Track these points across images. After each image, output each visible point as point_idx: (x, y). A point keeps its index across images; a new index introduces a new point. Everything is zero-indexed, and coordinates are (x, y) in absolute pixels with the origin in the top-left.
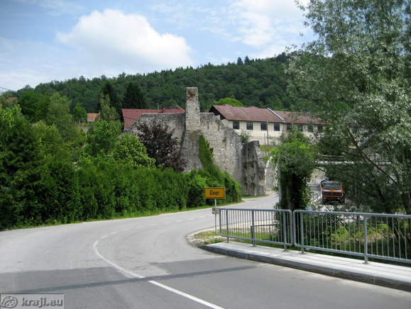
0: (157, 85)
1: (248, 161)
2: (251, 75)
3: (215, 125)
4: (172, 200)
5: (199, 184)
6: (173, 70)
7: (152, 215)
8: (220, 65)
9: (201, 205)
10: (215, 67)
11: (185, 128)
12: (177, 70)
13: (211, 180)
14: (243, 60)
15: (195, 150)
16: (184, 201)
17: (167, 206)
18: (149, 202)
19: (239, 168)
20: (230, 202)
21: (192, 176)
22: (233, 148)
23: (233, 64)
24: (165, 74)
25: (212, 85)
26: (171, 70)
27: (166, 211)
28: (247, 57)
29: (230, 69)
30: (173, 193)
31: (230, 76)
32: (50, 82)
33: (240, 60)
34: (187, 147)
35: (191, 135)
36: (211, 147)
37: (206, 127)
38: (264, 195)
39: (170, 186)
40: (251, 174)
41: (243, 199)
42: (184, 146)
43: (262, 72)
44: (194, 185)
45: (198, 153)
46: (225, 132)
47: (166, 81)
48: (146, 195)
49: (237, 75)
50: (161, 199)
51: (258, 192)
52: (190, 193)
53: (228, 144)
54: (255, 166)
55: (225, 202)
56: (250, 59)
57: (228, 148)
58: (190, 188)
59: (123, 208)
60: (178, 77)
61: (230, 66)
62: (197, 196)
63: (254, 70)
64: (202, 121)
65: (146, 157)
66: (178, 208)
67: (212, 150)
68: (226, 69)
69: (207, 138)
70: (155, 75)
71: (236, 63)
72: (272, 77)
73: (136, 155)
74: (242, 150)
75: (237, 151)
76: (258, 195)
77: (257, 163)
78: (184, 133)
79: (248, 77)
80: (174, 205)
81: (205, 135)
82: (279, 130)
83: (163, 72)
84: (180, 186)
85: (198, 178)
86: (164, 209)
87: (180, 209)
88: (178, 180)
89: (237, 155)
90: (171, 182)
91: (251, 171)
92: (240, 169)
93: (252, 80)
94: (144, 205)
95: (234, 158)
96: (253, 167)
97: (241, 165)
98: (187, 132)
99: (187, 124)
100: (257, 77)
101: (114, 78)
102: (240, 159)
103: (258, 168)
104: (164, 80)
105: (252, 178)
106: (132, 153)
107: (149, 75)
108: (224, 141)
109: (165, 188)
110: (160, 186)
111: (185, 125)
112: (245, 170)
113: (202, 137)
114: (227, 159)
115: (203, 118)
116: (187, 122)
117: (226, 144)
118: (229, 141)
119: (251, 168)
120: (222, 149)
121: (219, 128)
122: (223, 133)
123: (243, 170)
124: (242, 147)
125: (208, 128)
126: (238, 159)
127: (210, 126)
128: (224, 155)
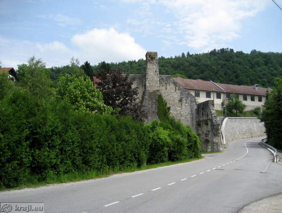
0: (125, 71)
1: (201, 119)
2: (191, 64)
3: (172, 86)
4: (129, 155)
5: (162, 136)
6: (137, 61)
7: (97, 176)
8: (170, 57)
9: (163, 161)
10: (166, 59)
11: (145, 88)
12: (139, 60)
13: (174, 134)
14: (186, 55)
15: (154, 108)
16: (144, 156)
17: (121, 163)
18: (94, 158)
20: (192, 158)
21: (153, 128)
22: (188, 108)
23: (179, 57)
24: (131, 63)
25: (163, 71)
26: (135, 61)
27: (120, 170)
28: (188, 53)
29: (177, 60)
30: (131, 146)
31: (177, 65)
32: (51, 67)
33: (183, 54)
34: (146, 105)
35: (150, 94)
36: (168, 106)
37: (164, 88)
38: (218, 151)
39: (127, 137)
40: (205, 131)
41: (203, 155)
42: (144, 104)
43: (200, 62)
44: (156, 138)
45: (157, 111)
46: (181, 93)
47: (132, 68)
48: (91, 148)
49: (182, 64)
50: (114, 153)
51: (212, 148)
52: (151, 146)
54: (209, 123)
55: (187, 158)
56: (191, 54)
57: (184, 107)
58: (151, 141)
59: (45, 168)
60: (140, 65)
61: (177, 59)
62: (159, 150)
63: (194, 61)
64: (160, 83)
65: (101, 104)
66: (136, 165)
67: (169, 108)
68: (174, 60)
69: (165, 98)
70: (124, 64)
71: (181, 56)
72: (207, 66)
73: (90, 100)
74: (196, 110)
75: (192, 111)
76: (213, 151)
77: (211, 120)
78: (144, 93)
79: (189, 66)
80: (131, 161)
81: (163, 95)
82: (220, 98)
83: (129, 62)
84: (140, 138)
85: (160, 130)
86: (117, 168)
87: (139, 166)
88: (137, 130)
89: (192, 114)
90: (129, 132)
91: (205, 129)
93: (193, 68)
94: (86, 162)
95: (188, 116)
96: (207, 124)
97: (195, 123)
98: (146, 92)
99: (147, 85)
100: (196, 65)
101: (95, 66)
102: (194, 118)
103: (213, 125)
104: (130, 67)
105: (207, 135)
106: (84, 98)
107: (120, 64)
108: (181, 101)
109: (119, 139)
110: (114, 137)
111: (145, 86)
112: (199, 128)
113: (160, 96)
114: (183, 118)
115: (161, 80)
116: (147, 82)
117: (182, 104)
118: (185, 101)
119: (205, 125)
120: (178, 108)
121: (176, 89)
122: (179, 94)
123: (197, 128)
124: (196, 107)
125: (166, 88)
126: (192, 118)
127: (168, 87)
128: (180, 114)
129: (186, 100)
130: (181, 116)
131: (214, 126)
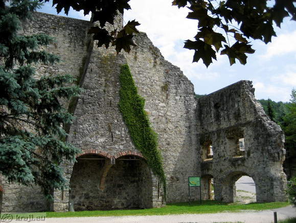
1: (212, 129)
3: (149, 55)
19: (191, 144)
22: (181, 105)
34: (92, 85)
35: (103, 61)
45: (117, 101)
53: (171, 96)
57: (172, 102)
74: (195, 110)
75: (188, 112)
89: (188, 119)
92: (194, 148)
95: (182, 123)
97: (194, 138)
98: (94, 55)
102: (193, 127)
108: (165, 88)
114: (170, 126)
117: (168, 95)
118: (174, 91)
119: (227, 140)
120: (161, 104)
121: (155, 62)
122: (162, 73)
123: (198, 149)
124: (195, 105)
125: (136, 58)
126: (189, 127)
127: (139, 55)
128: (165, 115)
129: (176, 88)
130: (168, 121)
131: (269, 135)
